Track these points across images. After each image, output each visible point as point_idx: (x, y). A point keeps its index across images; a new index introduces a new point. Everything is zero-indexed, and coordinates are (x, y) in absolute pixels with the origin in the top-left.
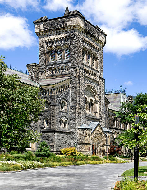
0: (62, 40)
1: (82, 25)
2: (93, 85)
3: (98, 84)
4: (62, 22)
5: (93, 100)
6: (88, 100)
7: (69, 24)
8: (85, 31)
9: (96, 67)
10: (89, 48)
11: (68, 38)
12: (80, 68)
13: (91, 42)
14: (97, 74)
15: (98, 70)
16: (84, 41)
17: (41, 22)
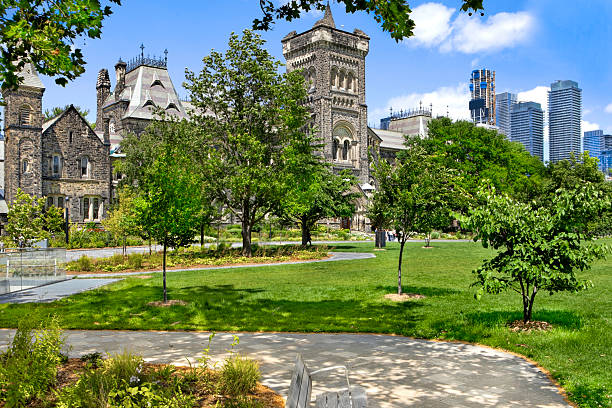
0: (308, 61)
1: (328, 37)
2: (349, 119)
3: (355, 114)
4: (307, 38)
5: (350, 140)
6: (342, 142)
7: (314, 39)
8: (334, 44)
9: (355, 91)
10: (341, 65)
11: (314, 57)
12: (326, 99)
13: (343, 56)
14: (355, 100)
15: (357, 93)
16: (332, 58)
17: (289, 40)
